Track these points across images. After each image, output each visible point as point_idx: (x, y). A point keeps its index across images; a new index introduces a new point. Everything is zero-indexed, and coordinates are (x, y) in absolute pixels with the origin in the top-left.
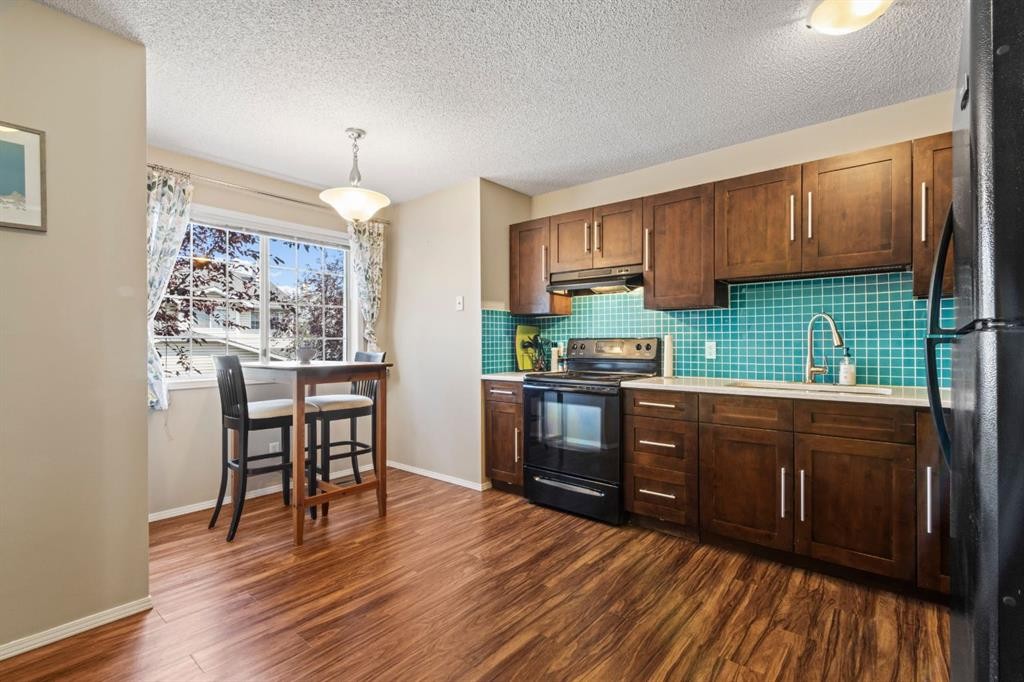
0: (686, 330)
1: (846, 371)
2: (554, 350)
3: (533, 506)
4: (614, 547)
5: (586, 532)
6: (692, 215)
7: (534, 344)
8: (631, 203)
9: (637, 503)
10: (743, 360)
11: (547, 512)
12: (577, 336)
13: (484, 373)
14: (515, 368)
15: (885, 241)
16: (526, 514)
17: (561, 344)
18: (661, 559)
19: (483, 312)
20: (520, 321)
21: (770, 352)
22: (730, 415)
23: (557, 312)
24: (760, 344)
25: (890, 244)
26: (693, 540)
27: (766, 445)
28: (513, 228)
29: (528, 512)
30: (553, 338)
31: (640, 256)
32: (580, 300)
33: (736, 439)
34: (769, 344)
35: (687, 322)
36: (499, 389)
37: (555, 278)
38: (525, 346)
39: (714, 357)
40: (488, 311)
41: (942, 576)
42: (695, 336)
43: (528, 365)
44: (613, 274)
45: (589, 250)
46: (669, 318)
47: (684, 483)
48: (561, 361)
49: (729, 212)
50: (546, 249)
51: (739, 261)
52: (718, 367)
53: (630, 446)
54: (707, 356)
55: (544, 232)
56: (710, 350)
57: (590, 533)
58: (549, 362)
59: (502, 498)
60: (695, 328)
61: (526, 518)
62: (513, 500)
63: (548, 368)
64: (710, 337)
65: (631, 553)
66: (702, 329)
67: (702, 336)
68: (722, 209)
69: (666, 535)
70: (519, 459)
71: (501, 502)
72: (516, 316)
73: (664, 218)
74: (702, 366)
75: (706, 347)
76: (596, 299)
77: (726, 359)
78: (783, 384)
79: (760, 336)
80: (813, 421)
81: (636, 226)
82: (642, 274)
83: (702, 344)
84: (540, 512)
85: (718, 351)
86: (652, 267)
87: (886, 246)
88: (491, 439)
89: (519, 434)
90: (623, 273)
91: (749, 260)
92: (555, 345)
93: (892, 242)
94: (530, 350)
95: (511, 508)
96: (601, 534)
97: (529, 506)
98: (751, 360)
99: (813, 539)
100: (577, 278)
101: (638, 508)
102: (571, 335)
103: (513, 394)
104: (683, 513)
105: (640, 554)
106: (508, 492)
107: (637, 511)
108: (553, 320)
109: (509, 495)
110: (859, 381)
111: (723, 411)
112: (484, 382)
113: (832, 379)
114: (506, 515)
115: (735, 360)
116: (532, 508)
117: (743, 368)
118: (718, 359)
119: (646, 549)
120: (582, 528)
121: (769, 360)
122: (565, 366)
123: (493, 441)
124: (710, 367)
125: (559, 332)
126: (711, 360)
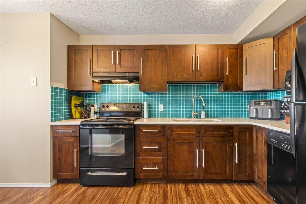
0: (152, 100)
1: (203, 114)
2: (92, 108)
3: (86, 187)
4: (136, 199)
5: (120, 195)
6: (159, 55)
7: (82, 105)
8: (134, 46)
9: (142, 174)
10: (172, 111)
11: (96, 189)
12: (104, 101)
13: (52, 121)
14: (71, 117)
15: (218, 74)
16: (83, 195)
17: (95, 105)
18: (158, 198)
19: (52, 88)
20: (73, 95)
21: (180, 108)
22: (179, 132)
23: (95, 91)
24: (177, 105)
25: (219, 75)
26: (164, 183)
27: (191, 142)
28: (69, 47)
29: (84, 192)
30: (91, 103)
31: (138, 69)
32: (105, 86)
33: (181, 141)
34: (180, 105)
35: (152, 97)
36: (63, 129)
37: (95, 74)
38: (76, 106)
39: (162, 110)
40: (55, 88)
41: (239, 175)
42: (155, 102)
43: (78, 116)
44: (125, 75)
45: (114, 63)
46: (145, 95)
47: (161, 162)
48: (96, 113)
49: (173, 56)
50: (90, 60)
51: (176, 75)
52: (164, 114)
53: (138, 150)
54: (160, 110)
55: (90, 52)
56: (161, 107)
57: (122, 195)
58: (89, 114)
59: (66, 188)
60: (155, 100)
61: (84, 198)
62: (73, 187)
63: (89, 117)
64: (161, 103)
65: (145, 200)
66: (158, 100)
67: (158, 102)
68: (170, 55)
69: (153, 184)
70: (77, 165)
71: (65, 191)
72: (71, 91)
73: (148, 55)
74: (158, 114)
75: (159, 107)
76: (114, 86)
77: (166, 111)
78: (185, 119)
79: (177, 103)
80: (206, 132)
81: (136, 56)
82: (139, 77)
83: (158, 105)
84: (91, 190)
85: (163, 108)
86: (143, 74)
87: (218, 75)
88: (57, 157)
89: (77, 152)
90: (130, 75)
91: (179, 75)
92: (93, 106)
93: (219, 74)
94: (79, 108)
95: (73, 193)
96: (127, 193)
97: (84, 189)
98: (175, 111)
99: (206, 173)
100: (107, 75)
101: (142, 175)
102: (101, 101)
103: (73, 131)
104: (161, 173)
105: (149, 199)
106: (69, 183)
107: (142, 177)
108: (91, 94)
109: (69, 185)
110: (206, 117)
111: (176, 131)
112: (52, 126)
113: (199, 117)
114: (72, 199)
115: (169, 111)
116: (86, 190)
117: (172, 114)
119: (150, 194)
120: (117, 193)
121: (180, 111)
122: (98, 115)
123: (59, 158)
124: (161, 114)
125: (94, 100)
126: (161, 111)
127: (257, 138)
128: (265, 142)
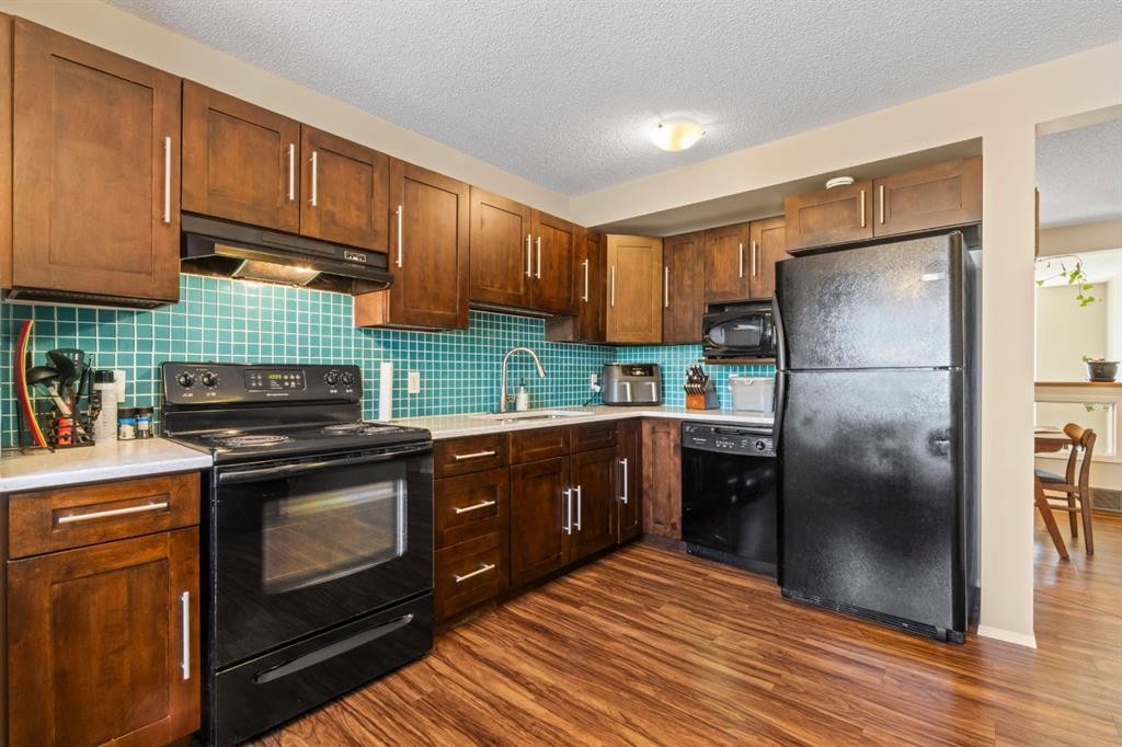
0: (386, 355)
1: (523, 400)
15: (569, 296)
22: (532, 448)
24: (458, 375)
25: (571, 298)
27: (556, 472)
31: (385, 242)
33: (538, 475)
35: (386, 345)
39: (417, 391)
41: (627, 529)
42: (397, 364)
44: (337, 256)
49: (482, 226)
51: (489, 284)
52: (421, 403)
54: (410, 390)
56: (413, 382)
60: (395, 354)
64: (413, 366)
66: (404, 355)
67: (405, 365)
73: (415, 200)
74: (405, 403)
77: (429, 393)
79: (458, 366)
80: (579, 442)
81: (380, 193)
83: (405, 375)
85: (421, 384)
87: (569, 300)
91: (496, 285)
104: (498, 579)
110: (531, 406)
111: (528, 447)
113: (512, 407)
115: (437, 392)
118: (421, 394)
124: (413, 404)
126: (413, 395)
127: (654, 443)
128: (675, 446)
